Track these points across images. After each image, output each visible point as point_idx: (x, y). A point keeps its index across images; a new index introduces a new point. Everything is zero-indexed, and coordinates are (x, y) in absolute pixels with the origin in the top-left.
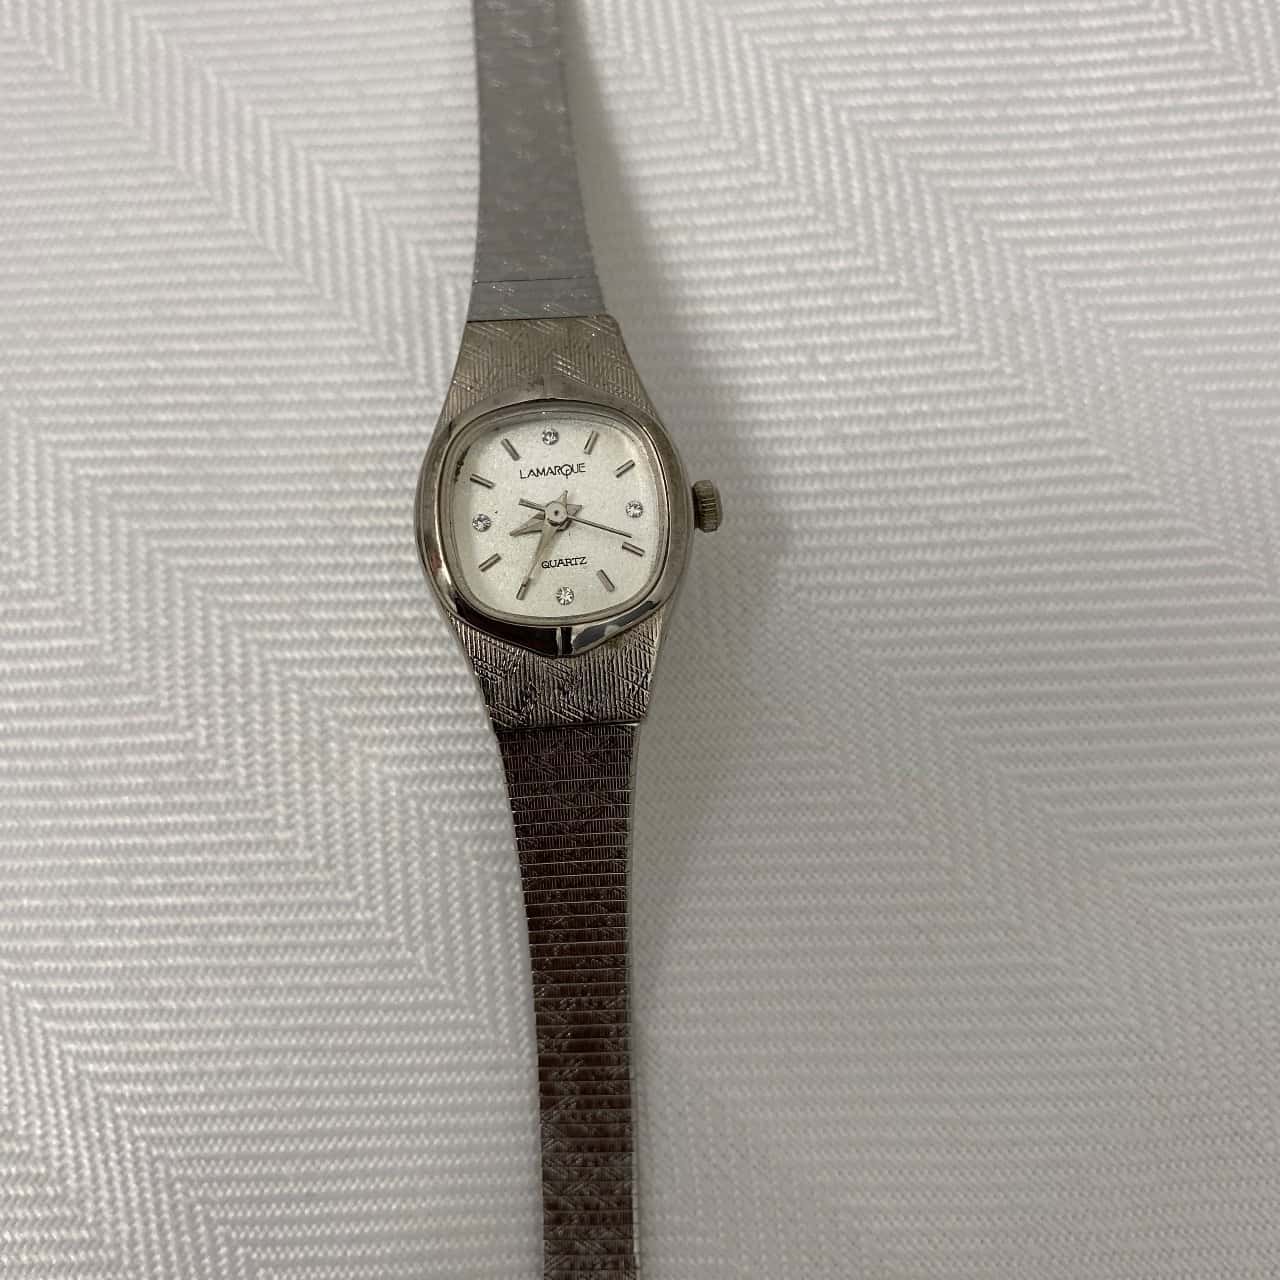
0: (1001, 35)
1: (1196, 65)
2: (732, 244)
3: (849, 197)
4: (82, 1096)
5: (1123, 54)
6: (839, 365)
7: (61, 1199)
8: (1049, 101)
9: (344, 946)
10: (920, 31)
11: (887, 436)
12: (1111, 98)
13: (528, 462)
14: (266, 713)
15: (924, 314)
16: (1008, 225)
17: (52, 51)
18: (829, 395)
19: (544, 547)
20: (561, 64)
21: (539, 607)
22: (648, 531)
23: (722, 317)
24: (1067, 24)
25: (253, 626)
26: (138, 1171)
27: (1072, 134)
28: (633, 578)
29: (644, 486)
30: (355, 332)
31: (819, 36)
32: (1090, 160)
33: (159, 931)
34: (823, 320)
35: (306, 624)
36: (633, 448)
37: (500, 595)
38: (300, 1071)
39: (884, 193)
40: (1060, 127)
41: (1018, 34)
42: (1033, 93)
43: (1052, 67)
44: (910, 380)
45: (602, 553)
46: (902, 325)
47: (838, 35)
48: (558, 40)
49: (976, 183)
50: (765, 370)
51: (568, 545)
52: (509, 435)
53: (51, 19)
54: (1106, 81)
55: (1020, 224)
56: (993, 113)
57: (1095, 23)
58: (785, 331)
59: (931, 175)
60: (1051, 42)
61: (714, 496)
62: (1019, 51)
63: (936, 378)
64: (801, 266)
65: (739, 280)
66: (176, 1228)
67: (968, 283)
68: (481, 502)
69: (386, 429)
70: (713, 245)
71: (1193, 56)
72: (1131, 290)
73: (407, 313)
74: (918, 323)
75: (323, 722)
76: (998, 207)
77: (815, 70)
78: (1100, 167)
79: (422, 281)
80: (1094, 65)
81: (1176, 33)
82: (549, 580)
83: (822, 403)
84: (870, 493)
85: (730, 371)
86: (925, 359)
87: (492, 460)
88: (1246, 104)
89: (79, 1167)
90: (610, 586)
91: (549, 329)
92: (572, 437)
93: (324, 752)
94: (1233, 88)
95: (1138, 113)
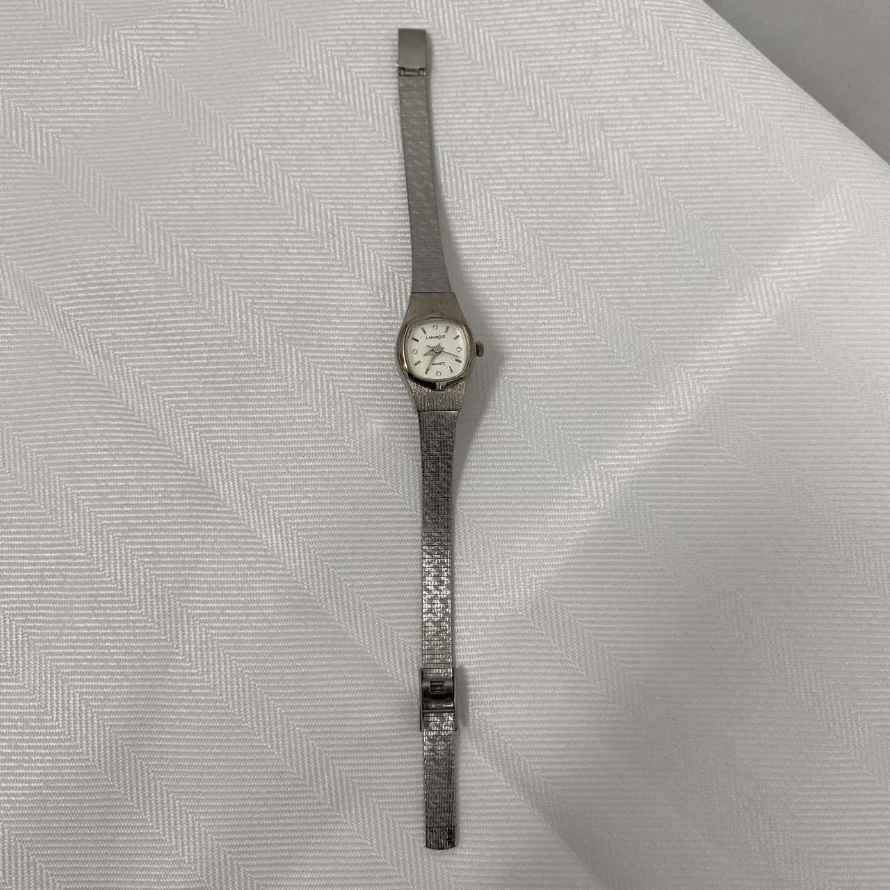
0: (576, 200)
1: (637, 214)
2: (487, 266)
3: (524, 254)
4: (280, 524)
5: (614, 209)
6: (520, 307)
7: (272, 556)
8: (590, 224)
9: (365, 478)
10: (550, 198)
11: (534, 330)
12: (609, 223)
13: (428, 335)
14: (341, 408)
15: (547, 292)
16: (575, 264)
17: (261, 187)
18: (517, 316)
19: (433, 359)
20: (436, 206)
21: (431, 376)
22: (463, 355)
23: (484, 290)
24: (597, 197)
25: (336, 381)
26: (299, 547)
27: (597, 234)
28: (459, 369)
29: (462, 342)
30: (366, 289)
31: (517, 198)
32: (602, 244)
33: (306, 473)
34: (515, 292)
35: (353, 381)
36: (459, 332)
37: (420, 372)
38: (351, 516)
39: (536, 252)
40: (593, 232)
41: (582, 200)
42: (584, 220)
43: (592, 212)
44: (542, 312)
45: (450, 361)
46: (540, 295)
47: (523, 198)
48: (435, 198)
49: (565, 250)
50: (496, 307)
51: (439, 359)
52: (424, 326)
53: (260, 175)
54: (608, 217)
55: (578, 264)
56: (571, 227)
57: (606, 198)
58: (503, 295)
59: (551, 247)
60: (592, 203)
61: (482, 346)
62: (581, 206)
63: (549, 312)
64: (509, 275)
65: (489, 278)
66: (311, 563)
67: (561, 283)
68: (415, 345)
69: (376, 321)
70: (481, 266)
71: (636, 211)
72: (611, 287)
73: (383, 284)
74: (545, 294)
75: (358, 411)
76: (571, 258)
77: (515, 210)
78: (604, 246)
79: (388, 273)
80: (605, 212)
81: (631, 202)
82: (434, 368)
83: (514, 319)
84: (528, 347)
85: (487, 307)
86: (546, 306)
87: (418, 333)
88: (651, 227)
89: (278, 547)
90: (452, 371)
91: (435, 296)
92: (441, 328)
93: (360, 421)
94: (648, 222)
95: (618, 228)
